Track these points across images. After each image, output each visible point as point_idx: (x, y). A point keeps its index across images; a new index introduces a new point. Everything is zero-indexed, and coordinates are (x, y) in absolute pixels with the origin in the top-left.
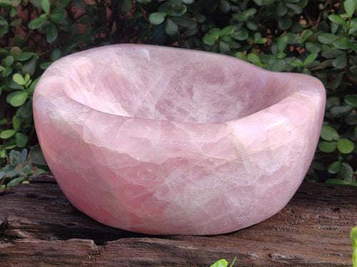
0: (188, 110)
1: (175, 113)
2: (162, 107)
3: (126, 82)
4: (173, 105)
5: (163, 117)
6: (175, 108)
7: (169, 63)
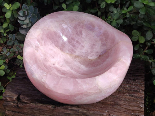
0: (80, 42)
1: (75, 44)
2: (70, 41)
3: (55, 33)
4: (75, 40)
5: (71, 46)
6: (75, 41)
7: (72, 21)
